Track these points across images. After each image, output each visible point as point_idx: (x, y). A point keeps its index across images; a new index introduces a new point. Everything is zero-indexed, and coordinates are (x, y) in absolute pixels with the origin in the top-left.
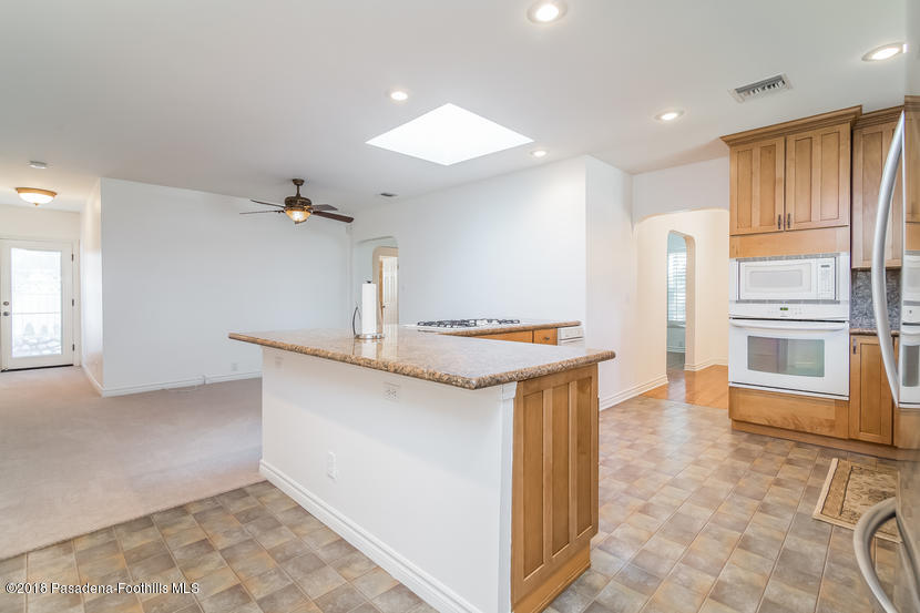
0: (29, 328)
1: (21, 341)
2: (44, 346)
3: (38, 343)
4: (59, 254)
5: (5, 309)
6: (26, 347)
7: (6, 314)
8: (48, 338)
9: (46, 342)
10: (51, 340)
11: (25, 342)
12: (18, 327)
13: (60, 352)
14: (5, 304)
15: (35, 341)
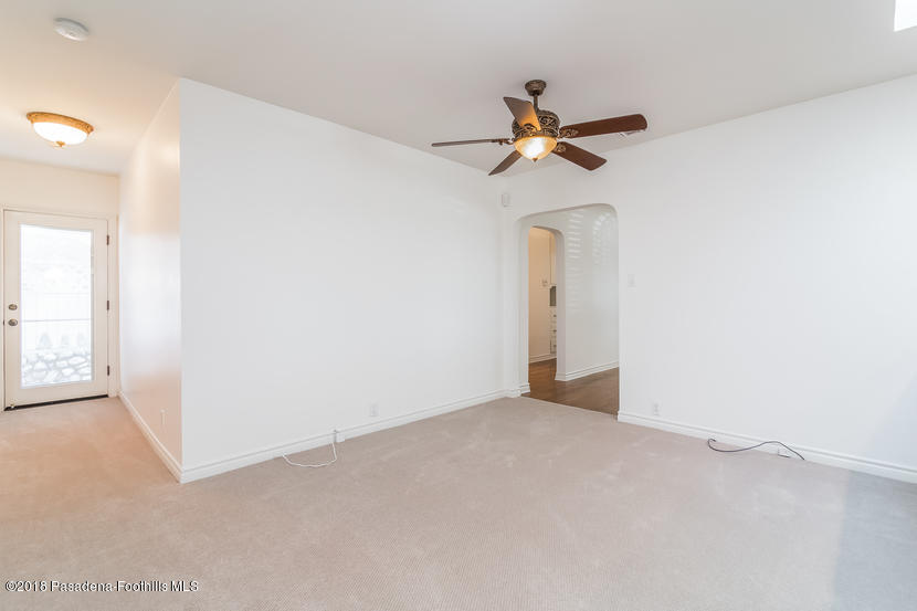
0: (45, 338)
1: (34, 359)
2: (65, 362)
3: (57, 360)
4: (89, 234)
5: (11, 315)
6: (40, 365)
7: (12, 323)
8: (71, 353)
9: (66, 359)
10: (75, 355)
11: (40, 358)
12: (30, 340)
13: (89, 378)
14: (12, 307)
15: (54, 357)
